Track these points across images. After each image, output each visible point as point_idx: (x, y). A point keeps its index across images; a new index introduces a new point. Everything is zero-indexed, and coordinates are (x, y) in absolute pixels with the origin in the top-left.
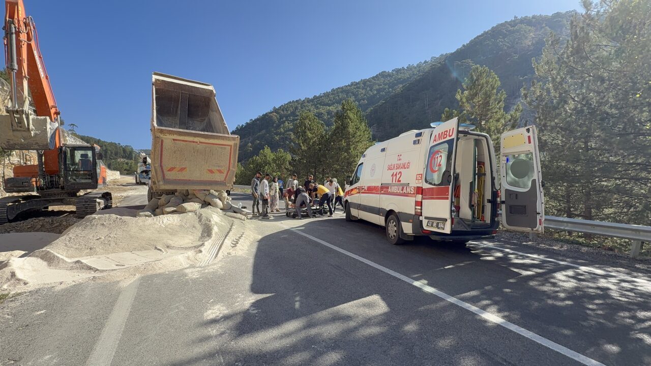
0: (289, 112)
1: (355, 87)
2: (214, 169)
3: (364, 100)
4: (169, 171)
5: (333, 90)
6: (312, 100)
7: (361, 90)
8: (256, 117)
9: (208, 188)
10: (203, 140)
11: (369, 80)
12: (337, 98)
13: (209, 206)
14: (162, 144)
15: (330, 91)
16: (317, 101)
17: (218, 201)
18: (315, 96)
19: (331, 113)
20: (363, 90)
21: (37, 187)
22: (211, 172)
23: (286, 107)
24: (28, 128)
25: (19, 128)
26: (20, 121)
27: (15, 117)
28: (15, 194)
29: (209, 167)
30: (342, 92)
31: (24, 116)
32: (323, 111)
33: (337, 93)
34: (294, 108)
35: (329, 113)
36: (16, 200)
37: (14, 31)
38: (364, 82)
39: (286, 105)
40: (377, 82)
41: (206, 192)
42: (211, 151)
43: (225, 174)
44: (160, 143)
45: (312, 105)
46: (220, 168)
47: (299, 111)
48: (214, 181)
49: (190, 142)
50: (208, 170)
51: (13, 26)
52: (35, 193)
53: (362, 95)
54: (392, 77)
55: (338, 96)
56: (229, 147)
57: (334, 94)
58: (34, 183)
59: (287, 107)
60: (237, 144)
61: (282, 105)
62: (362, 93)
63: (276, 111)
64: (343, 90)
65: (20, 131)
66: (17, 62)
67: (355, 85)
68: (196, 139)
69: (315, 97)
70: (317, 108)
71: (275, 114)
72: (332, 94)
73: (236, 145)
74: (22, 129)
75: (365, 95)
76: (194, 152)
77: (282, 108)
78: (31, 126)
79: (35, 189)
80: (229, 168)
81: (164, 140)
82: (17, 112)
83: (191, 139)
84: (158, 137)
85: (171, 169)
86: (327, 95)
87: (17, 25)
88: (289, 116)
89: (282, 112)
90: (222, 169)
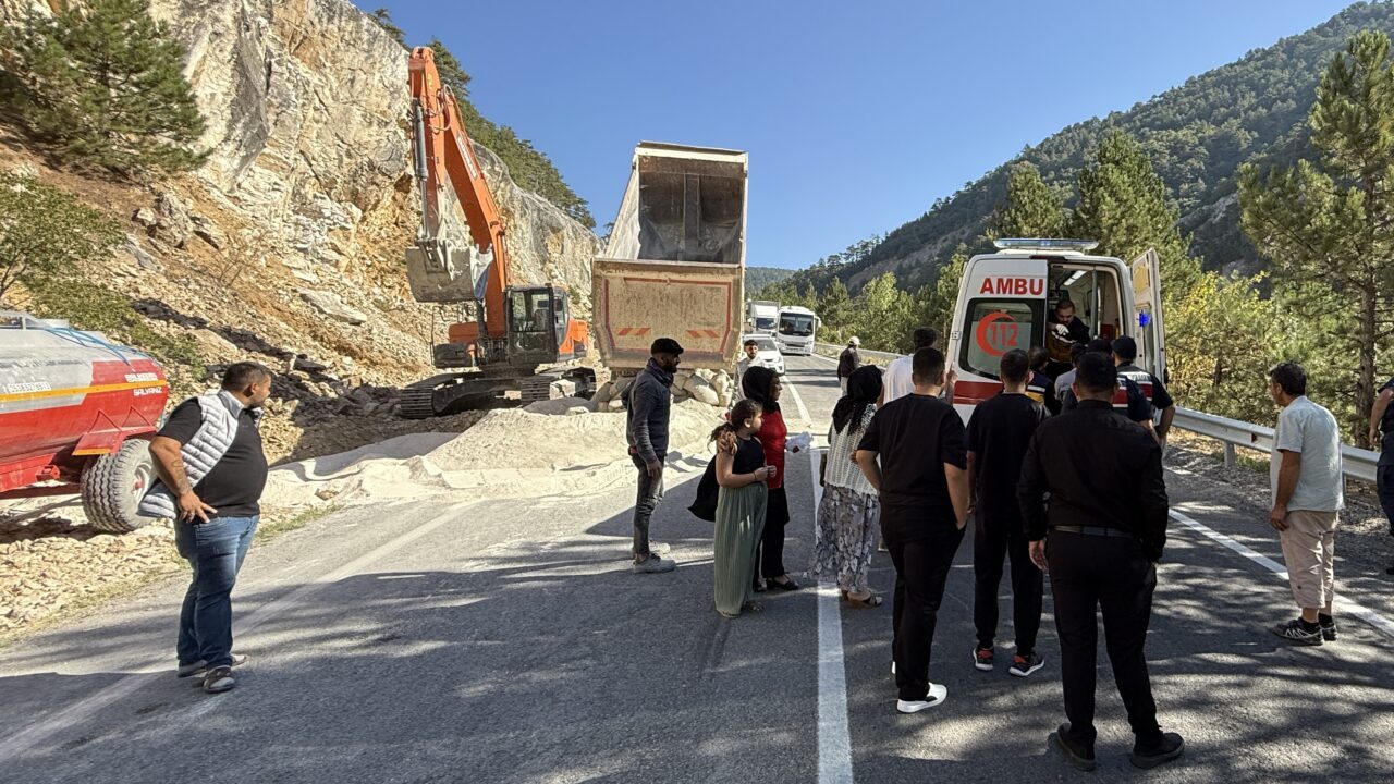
0: (1065, 156)
1: (1259, 64)
2: (700, 329)
3: (1284, 101)
4: (620, 334)
5: (1191, 82)
6: (1129, 118)
7: (1277, 72)
8: (980, 177)
10: (675, 277)
11: (1306, 39)
12: (1202, 103)
13: (690, 399)
14: (607, 289)
15: (1182, 85)
16: (1143, 119)
17: (706, 390)
18: (1137, 105)
19: (1182, 148)
20: (1282, 69)
21: (476, 358)
22: (695, 335)
23: (1056, 143)
24: (446, 268)
25: (434, 269)
26: (436, 258)
27: (427, 252)
28: (449, 371)
29: (689, 325)
30: (1216, 85)
31: (439, 249)
32: (1156, 145)
33: (1203, 88)
34: (1077, 143)
35: (1176, 148)
36: (451, 379)
37: (421, 117)
38: (1290, 46)
39: (1058, 139)
40: (1331, 39)
41: (686, 373)
42: (691, 295)
43: (721, 339)
44: (603, 287)
45: (1128, 131)
46: (711, 328)
47: (1091, 149)
48: (701, 352)
49: (654, 280)
50: (689, 332)
51: (419, 108)
52: (475, 369)
53: (1280, 86)
54: (1386, 18)
55: (1206, 97)
56: (726, 287)
57: (1193, 93)
58: (472, 353)
59: (1061, 143)
61: (1047, 140)
62: (1281, 80)
63: (1031, 156)
64: (1219, 79)
65: (435, 272)
66: (428, 165)
67: (1258, 59)
68: (663, 276)
69: (1138, 108)
70: (1142, 138)
71: (1026, 163)
72: (1188, 94)
73: (736, 282)
74: (438, 269)
75: (1289, 85)
76: (661, 299)
77: (1048, 147)
78: (450, 264)
79: (474, 362)
80: (728, 327)
81: (610, 281)
82: (429, 244)
83: (654, 275)
84: (598, 276)
85: (624, 333)
86: (1171, 98)
87: (425, 107)
88: (1065, 165)
89: (1046, 158)
90: (714, 329)
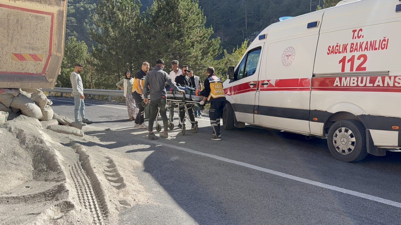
2: (26, 52)
9: (16, 85)
13: (21, 116)
17: (34, 106)
22: (20, 57)
29: (15, 49)
41: (13, 92)
42: (18, 21)
43: (43, 63)
46: (35, 52)
48: (25, 73)
50: (16, 55)
56: (50, 17)
60: (63, 12)
73: (60, 13)
80: (50, 53)
90: (38, 53)
